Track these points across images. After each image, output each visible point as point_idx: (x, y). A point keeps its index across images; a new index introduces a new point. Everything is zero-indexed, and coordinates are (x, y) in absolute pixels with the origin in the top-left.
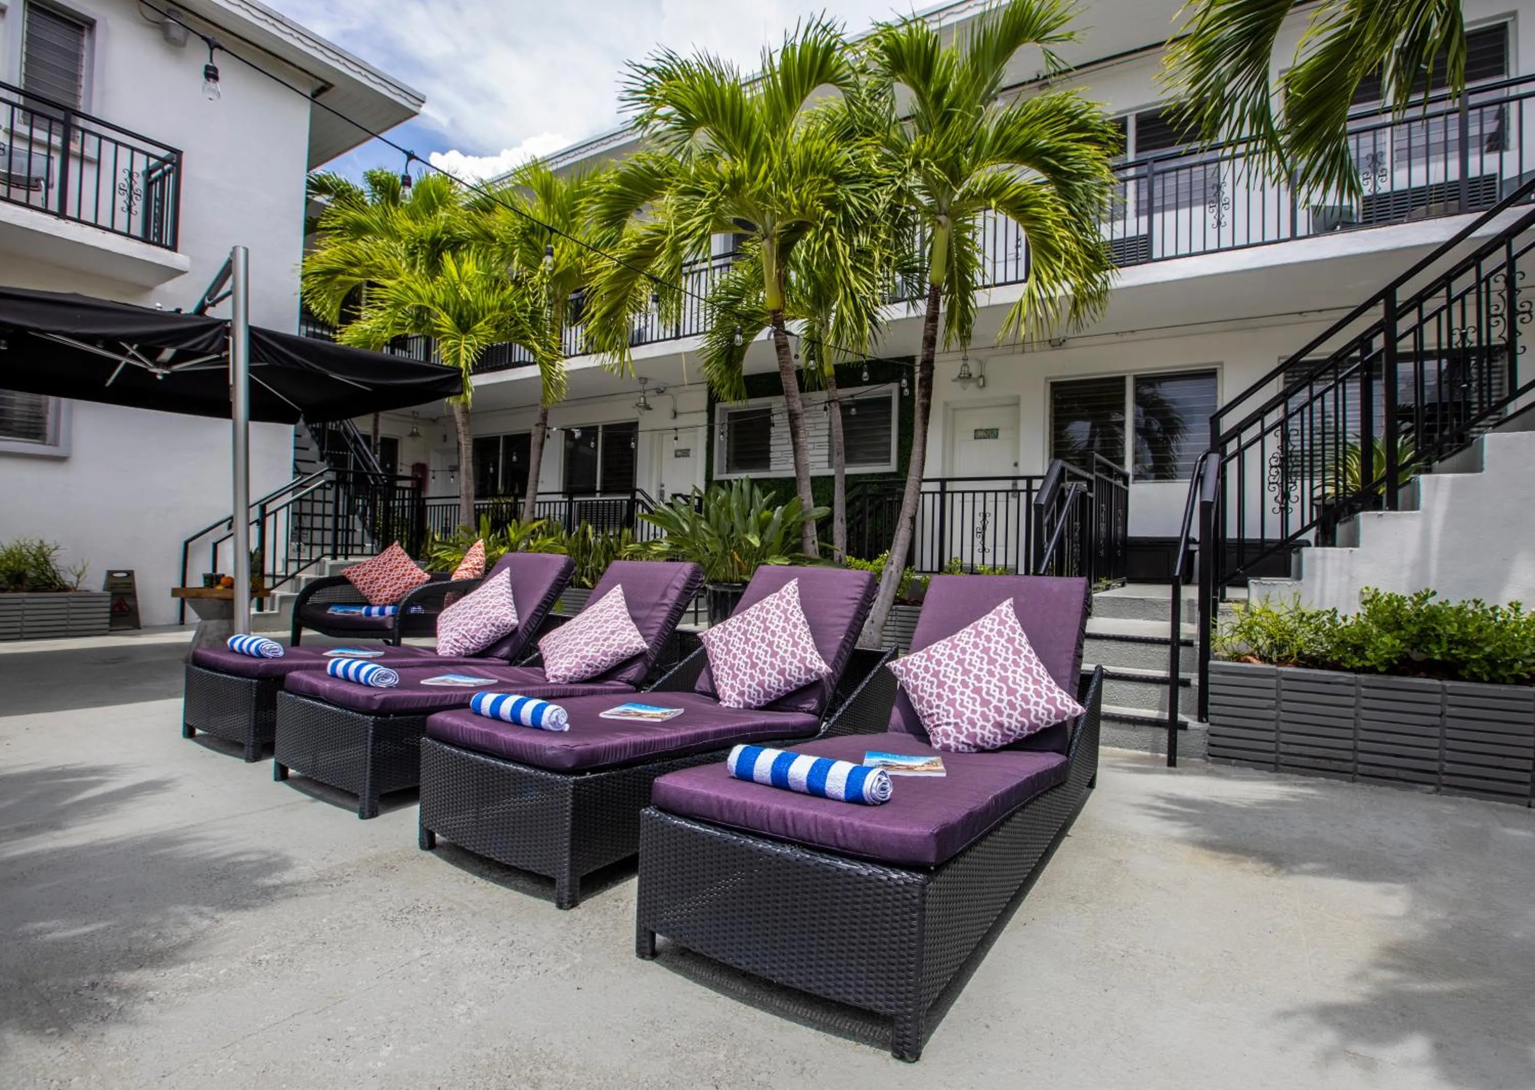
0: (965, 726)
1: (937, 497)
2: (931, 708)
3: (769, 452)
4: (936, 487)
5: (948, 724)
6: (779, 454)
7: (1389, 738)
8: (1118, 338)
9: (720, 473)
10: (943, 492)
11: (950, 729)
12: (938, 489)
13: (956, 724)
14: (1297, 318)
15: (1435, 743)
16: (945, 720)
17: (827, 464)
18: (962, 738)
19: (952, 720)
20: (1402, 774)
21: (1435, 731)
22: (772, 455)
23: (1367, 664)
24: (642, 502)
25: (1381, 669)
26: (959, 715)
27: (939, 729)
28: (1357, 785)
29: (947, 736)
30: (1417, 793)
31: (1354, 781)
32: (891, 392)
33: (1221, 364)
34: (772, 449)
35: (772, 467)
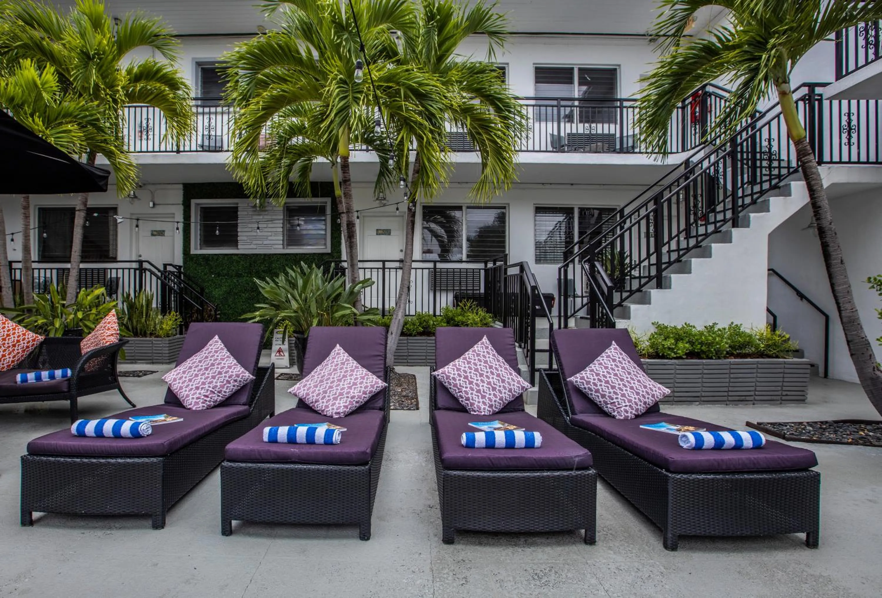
0: (634, 406)
1: (381, 271)
2: (612, 399)
3: (237, 236)
4: (380, 265)
5: (626, 406)
6: (245, 238)
7: (686, 385)
8: (459, 186)
9: (196, 249)
10: (384, 268)
11: (627, 408)
12: (381, 267)
13: (630, 406)
14: (541, 186)
15: (699, 385)
16: (624, 404)
17: (281, 246)
18: (634, 412)
19: (627, 404)
20: (689, 399)
21: (700, 380)
22: (239, 238)
23: (678, 355)
24: (150, 270)
25: (684, 357)
26: (630, 401)
27: (622, 409)
28: (674, 406)
29: (626, 411)
30: (693, 406)
31: (673, 405)
32: (326, 203)
33: (509, 204)
34: (239, 234)
35: (239, 247)
